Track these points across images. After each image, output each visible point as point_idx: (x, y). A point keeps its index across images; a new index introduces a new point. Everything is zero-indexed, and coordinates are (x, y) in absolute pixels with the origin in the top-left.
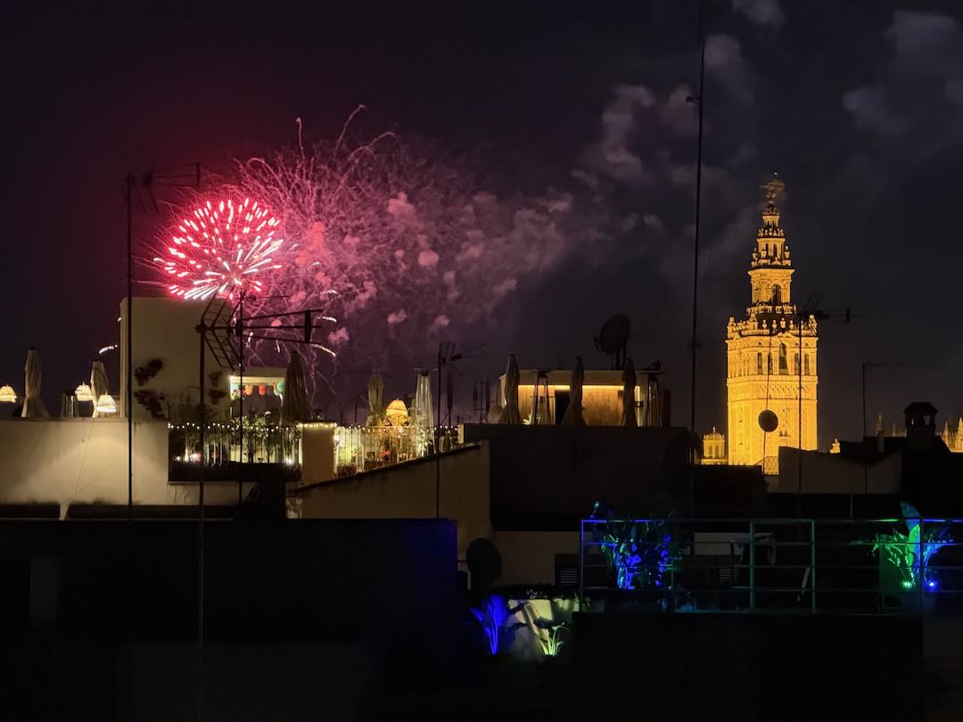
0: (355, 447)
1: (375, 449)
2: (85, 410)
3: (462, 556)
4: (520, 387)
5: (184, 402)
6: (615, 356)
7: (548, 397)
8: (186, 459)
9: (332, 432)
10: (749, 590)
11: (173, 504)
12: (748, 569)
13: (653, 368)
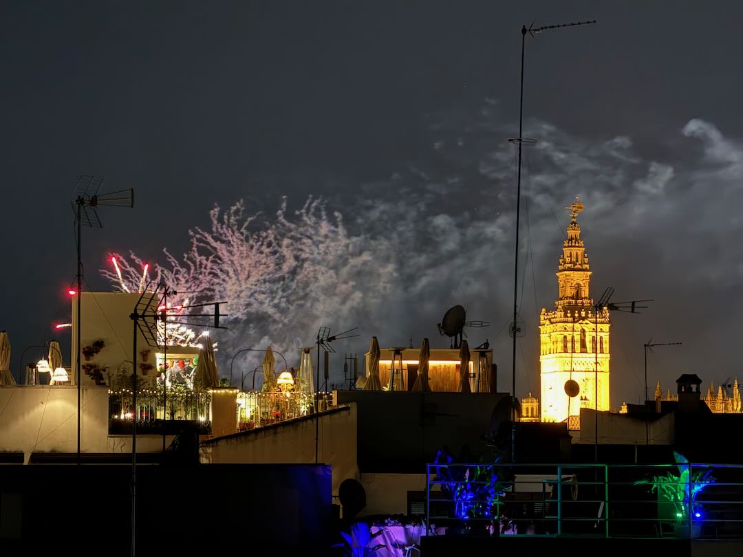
0: (253, 408)
1: (268, 410)
2: (44, 379)
3: (335, 492)
4: (381, 362)
5: (122, 373)
6: (454, 338)
7: (402, 369)
8: (122, 417)
9: (235, 396)
10: (557, 519)
11: (112, 452)
12: (557, 503)
13: (483, 347)
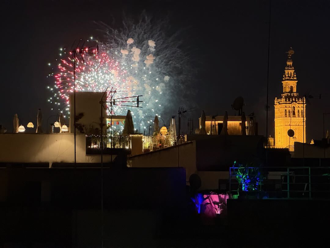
0: (149, 143)
1: (156, 143)
2: (57, 130)
3: (187, 180)
4: (206, 122)
6: (238, 111)
7: (216, 125)
8: (92, 147)
9: (141, 138)
11: (87, 162)
13: (252, 115)
